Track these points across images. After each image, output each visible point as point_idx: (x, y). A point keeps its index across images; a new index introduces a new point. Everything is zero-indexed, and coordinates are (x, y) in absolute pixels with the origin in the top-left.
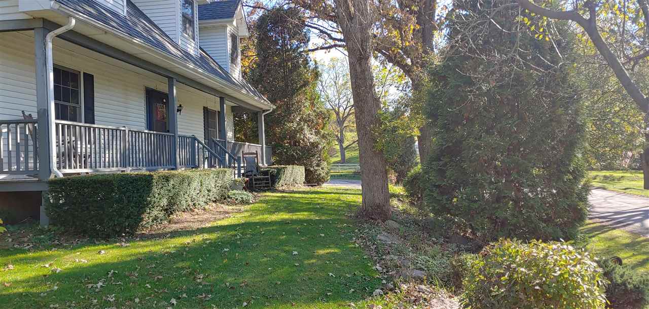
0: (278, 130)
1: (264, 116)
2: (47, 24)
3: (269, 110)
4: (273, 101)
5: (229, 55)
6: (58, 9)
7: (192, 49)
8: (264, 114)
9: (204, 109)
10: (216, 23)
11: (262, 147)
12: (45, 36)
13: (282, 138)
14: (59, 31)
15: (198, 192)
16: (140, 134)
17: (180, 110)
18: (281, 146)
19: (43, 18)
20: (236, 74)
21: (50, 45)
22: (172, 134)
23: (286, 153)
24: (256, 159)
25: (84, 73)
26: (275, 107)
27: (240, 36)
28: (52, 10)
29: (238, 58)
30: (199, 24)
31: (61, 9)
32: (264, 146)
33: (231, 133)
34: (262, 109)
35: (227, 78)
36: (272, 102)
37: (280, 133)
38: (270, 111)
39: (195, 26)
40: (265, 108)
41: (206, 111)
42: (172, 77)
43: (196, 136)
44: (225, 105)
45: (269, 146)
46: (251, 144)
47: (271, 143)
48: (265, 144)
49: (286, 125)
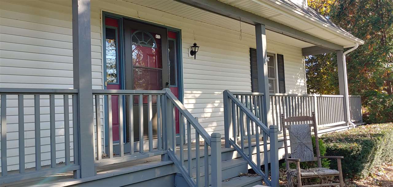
0: (370, 75)
1: (346, 55)
3: (353, 47)
4: (361, 36)
8: (346, 53)
9: (250, 51)
11: (344, 98)
13: (377, 85)
17: (195, 52)
18: (375, 94)
23: (383, 103)
26: (362, 42)
32: (348, 96)
33: (303, 81)
34: (343, 46)
36: (357, 36)
37: (373, 78)
38: (355, 48)
40: (346, 44)
45: (356, 96)
46: (323, 96)
47: (359, 91)
48: (349, 94)
49: (381, 66)
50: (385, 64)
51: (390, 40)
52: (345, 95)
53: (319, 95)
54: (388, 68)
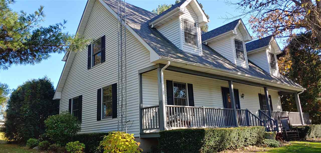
1: (299, 95)
2: (161, 65)
3: (302, 91)
4: (304, 86)
5: (269, 65)
6: (162, 59)
7: (244, 65)
9: (259, 95)
10: (260, 49)
11: (300, 114)
12: (160, 70)
14: (165, 67)
15: (237, 139)
16: (218, 110)
17: (243, 97)
19: (160, 63)
20: (276, 74)
21: (162, 73)
22: (233, 109)
24: (288, 120)
25: (188, 84)
26: (305, 89)
27: (276, 54)
28: (160, 59)
29: (276, 65)
30: (247, 53)
31: (163, 58)
32: (302, 113)
35: (268, 76)
39: (245, 53)
40: (298, 90)
41: (260, 95)
42: (230, 80)
43: (248, 109)
44: (267, 91)
45: (306, 113)
46: (290, 112)
47: (308, 111)
48: (303, 112)
49: (316, 99)
50: (318, 98)
51: (320, 87)
52: (300, 112)
53: (288, 112)
54: (319, 100)
